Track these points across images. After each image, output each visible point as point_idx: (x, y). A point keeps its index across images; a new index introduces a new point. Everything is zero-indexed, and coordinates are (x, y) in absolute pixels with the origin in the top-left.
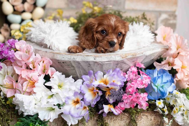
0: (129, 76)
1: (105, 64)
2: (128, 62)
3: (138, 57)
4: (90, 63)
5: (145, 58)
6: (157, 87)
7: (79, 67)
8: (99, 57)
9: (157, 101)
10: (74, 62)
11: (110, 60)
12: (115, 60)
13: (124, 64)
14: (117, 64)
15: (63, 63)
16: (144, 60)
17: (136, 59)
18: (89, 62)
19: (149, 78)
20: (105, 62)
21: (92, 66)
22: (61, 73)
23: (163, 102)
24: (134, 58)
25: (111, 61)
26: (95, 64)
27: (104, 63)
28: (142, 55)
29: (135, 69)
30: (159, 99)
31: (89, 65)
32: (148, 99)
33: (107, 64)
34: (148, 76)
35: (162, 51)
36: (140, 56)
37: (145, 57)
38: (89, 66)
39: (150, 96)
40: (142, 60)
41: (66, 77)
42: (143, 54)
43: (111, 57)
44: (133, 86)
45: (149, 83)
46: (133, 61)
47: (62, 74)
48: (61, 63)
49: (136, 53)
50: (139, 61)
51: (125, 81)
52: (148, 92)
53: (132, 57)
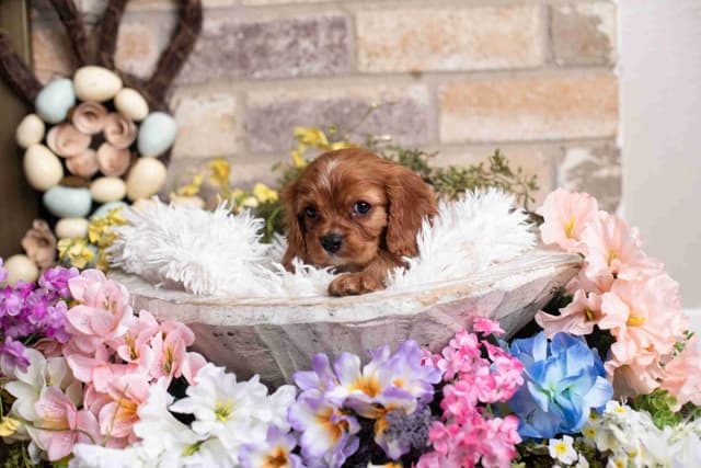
0: (450, 364)
1: (367, 328)
2: (444, 318)
3: (478, 298)
4: (319, 330)
5: (501, 300)
6: (547, 393)
7: (284, 346)
8: (345, 308)
9: (552, 441)
10: (265, 328)
11: (381, 315)
12: (398, 313)
13: (432, 326)
14: (409, 327)
15: (230, 334)
16: (499, 307)
17: (471, 307)
18: (314, 325)
19: (518, 366)
20: (365, 322)
21: (324, 338)
22: (223, 368)
23: (574, 445)
24: (463, 303)
25: (385, 318)
26: (335, 331)
27: (364, 325)
28: (489, 290)
29: (470, 341)
30: (559, 436)
31: (313, 337)
32: (522, 436)
33: (374, 328)
34: (517, 360)
35: (560, 275)
36: (484, 296)
37: (502, 296)
38: (315, 341)
39: (528, 427)
40: (493, 307)
41: (238, 380)
42: (494, 286)
43: (386, 304)
44: (463, 397)
45: (521, 381)
46: (462, 314)
47: (227, 372)
48: (221, 335)
49: (470, 285)
50: (484, 311)
51: (438, 380)
52: (521, 415)
53: (456, 299)
